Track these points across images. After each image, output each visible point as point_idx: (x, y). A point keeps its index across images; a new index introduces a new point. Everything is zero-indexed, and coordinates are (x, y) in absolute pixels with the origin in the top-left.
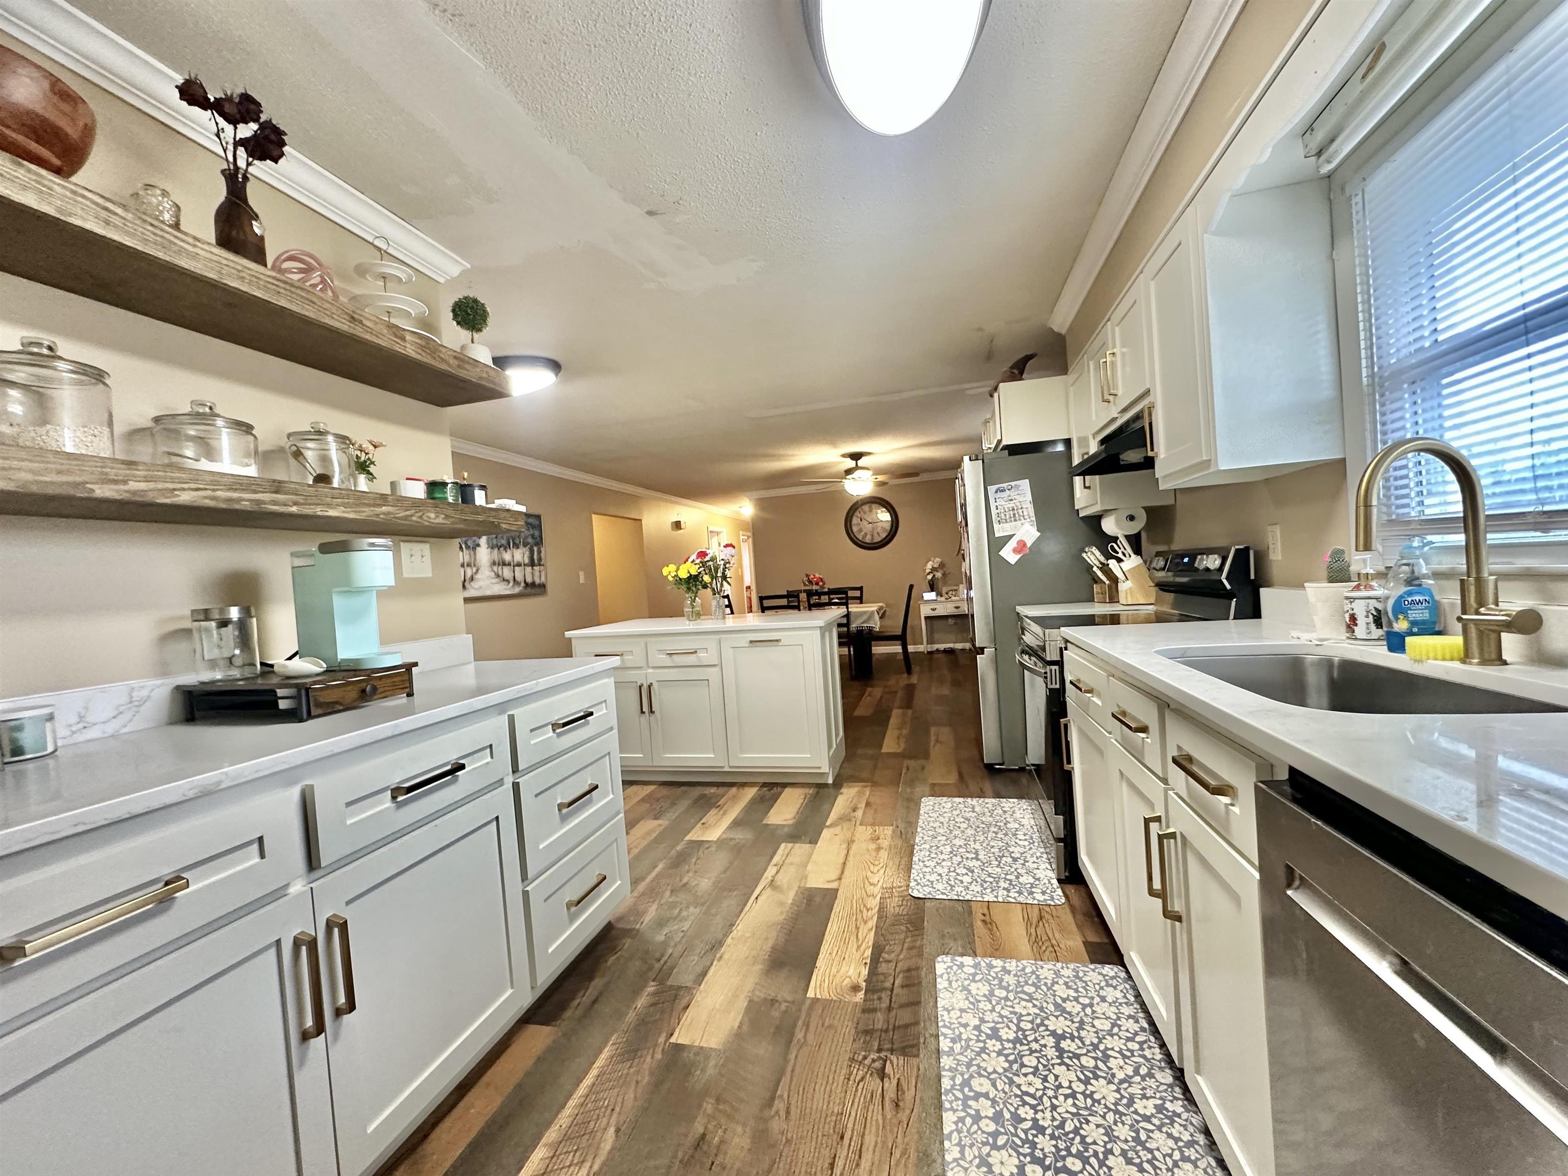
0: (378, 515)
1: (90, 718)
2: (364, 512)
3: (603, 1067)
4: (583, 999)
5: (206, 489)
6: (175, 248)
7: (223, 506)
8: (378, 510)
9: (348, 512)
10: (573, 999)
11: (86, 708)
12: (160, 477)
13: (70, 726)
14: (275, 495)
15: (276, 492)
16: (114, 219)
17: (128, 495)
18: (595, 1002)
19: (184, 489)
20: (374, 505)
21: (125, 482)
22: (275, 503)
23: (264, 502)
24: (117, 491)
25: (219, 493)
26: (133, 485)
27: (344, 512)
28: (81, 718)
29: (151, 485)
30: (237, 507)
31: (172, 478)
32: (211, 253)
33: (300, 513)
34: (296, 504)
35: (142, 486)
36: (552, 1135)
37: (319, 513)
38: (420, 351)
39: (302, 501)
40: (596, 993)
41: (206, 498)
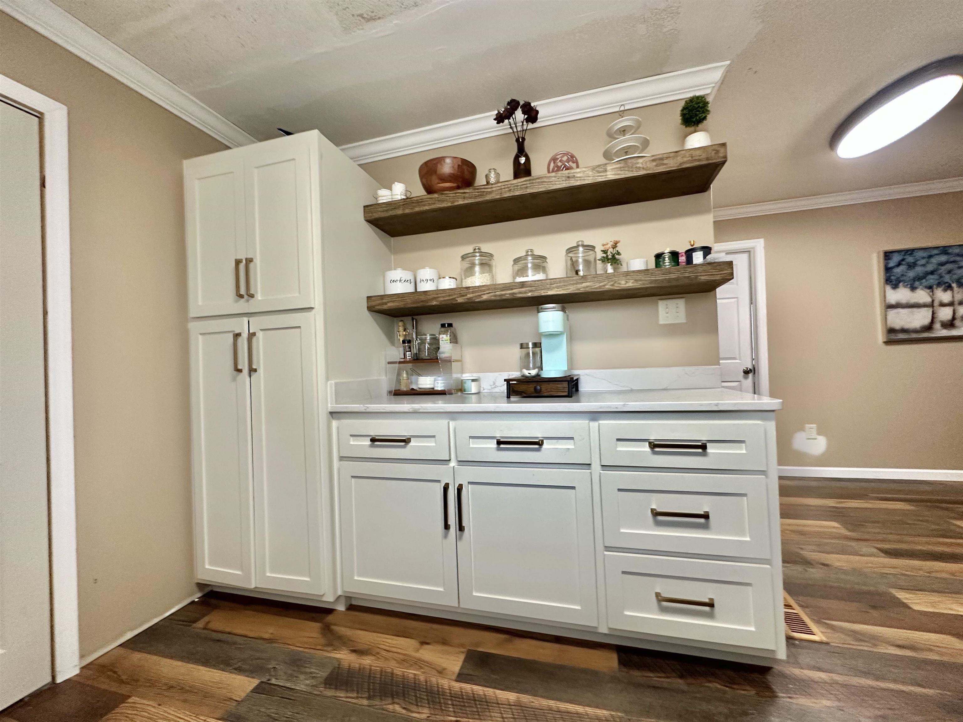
0: (579, 289)
1: (496, 384)
2: (569, 289)
3: (587, 714)
4: (655, 678)
5: (492, 292)
6: (485, 193)
7: (498, 298)
8: (579, 286)
9: (560, 291)
10: (652, 671)
11: (496, 380)
12: (477, 291)
13: (491, 385)
14: (521, 289)
15: (522, 288)
16: (467, 195)
17: (467, 300)
18: (655, 688)
19: (484, 294)
20: (577, 284)
21: (466, 295)
22: (520, 293)
23: (516, 294)
24: (464, 299)
25: (497, 293)
26: (469, 296)
27: (557, 291)
28: (494, 383)
29: (474, 295)
30: (504, 298)
31: (481, 290)
32: (498, 186)
33: (532, 296)
34: (530, 291)
35: (471, 295)
36: (526, 698)
37: (543, 294)
38: (619, 172)
39: (534, 289)
40: (665, 685)
41: (492, 296)
